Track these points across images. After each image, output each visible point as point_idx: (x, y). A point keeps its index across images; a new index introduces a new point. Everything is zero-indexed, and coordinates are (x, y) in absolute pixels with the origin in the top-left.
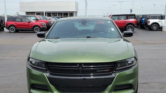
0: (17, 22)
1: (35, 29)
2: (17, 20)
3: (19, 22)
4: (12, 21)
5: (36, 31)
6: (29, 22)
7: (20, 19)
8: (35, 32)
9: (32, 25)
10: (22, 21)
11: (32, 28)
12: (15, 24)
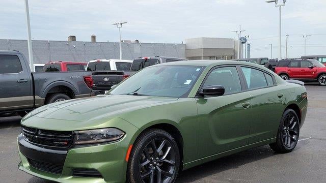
0: (293, 67)
1: (321, 78)
2: (293, 64)
3: (295, 67)
4: (284, 66)
5: (322, 82)
6: (312, 68)
7: (297, 63)
8: (320, 85)
9: (315, 72)
10: (299, 66)
11: (316, 76)
12: (288, 72)
